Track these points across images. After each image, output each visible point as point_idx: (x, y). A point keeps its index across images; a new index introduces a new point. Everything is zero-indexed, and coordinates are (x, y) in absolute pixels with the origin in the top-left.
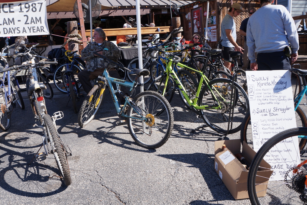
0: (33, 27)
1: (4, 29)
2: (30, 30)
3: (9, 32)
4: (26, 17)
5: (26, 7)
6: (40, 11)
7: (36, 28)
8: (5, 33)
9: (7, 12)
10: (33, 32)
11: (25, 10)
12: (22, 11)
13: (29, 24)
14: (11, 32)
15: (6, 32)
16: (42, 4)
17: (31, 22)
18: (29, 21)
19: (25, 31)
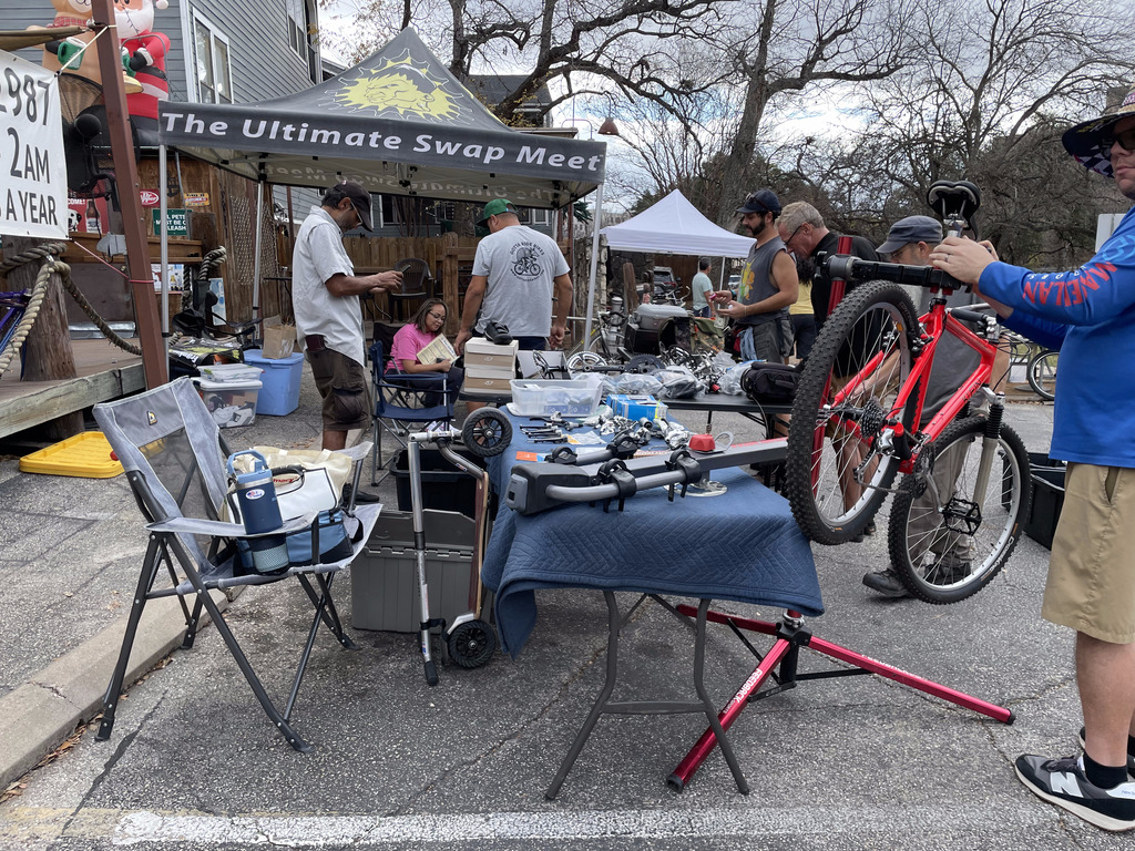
0: (33, 196)
2: (24, 208)
4: (12, 136)
5: (10, 91)
6: (45, 123)
7: (36, 202)
10: (34, 220)
11: (7, 102)
13: (18, 174)
16: (47, 86)
17: (27, 169)
18: (21, 167)
19: (12, 211)
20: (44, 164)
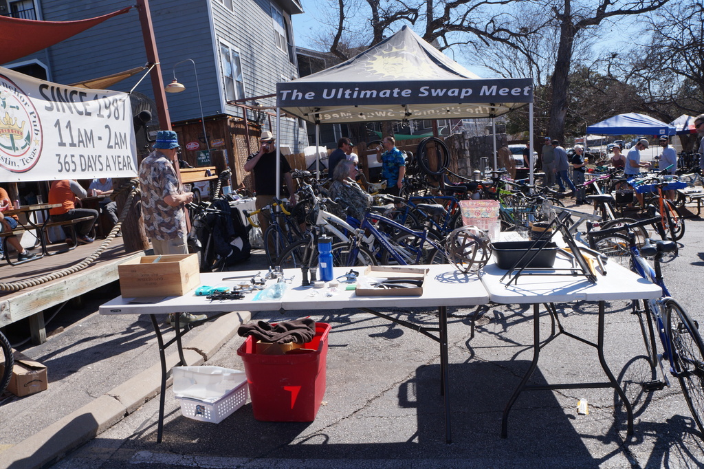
0: (119, 157)
1: (81, 156)
2: (115, 163)
3: (89, 166)
4: (107, 129)
5: (106, 107)
6: (124, 119)
7: (122, 160)
8: (83, 170)
9: (81, 113)
10: (120, 169)
11: (105, 112)
12: (101, 113)
13: (111, 147)
14: (91, 166)
15: (84, 168)
16: (124, 101)
17: (116, 144)
18: (112, 143)
19: (109, 166)
20: (124, 141)
